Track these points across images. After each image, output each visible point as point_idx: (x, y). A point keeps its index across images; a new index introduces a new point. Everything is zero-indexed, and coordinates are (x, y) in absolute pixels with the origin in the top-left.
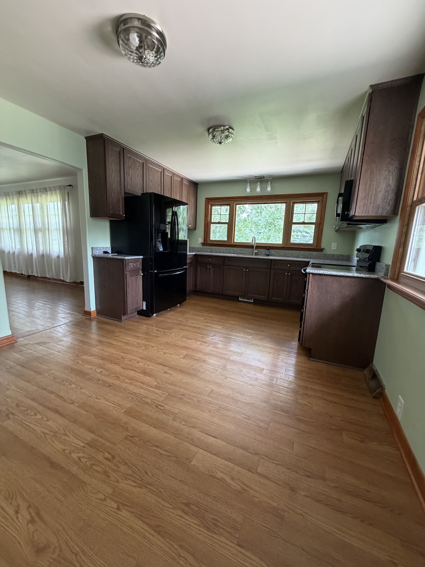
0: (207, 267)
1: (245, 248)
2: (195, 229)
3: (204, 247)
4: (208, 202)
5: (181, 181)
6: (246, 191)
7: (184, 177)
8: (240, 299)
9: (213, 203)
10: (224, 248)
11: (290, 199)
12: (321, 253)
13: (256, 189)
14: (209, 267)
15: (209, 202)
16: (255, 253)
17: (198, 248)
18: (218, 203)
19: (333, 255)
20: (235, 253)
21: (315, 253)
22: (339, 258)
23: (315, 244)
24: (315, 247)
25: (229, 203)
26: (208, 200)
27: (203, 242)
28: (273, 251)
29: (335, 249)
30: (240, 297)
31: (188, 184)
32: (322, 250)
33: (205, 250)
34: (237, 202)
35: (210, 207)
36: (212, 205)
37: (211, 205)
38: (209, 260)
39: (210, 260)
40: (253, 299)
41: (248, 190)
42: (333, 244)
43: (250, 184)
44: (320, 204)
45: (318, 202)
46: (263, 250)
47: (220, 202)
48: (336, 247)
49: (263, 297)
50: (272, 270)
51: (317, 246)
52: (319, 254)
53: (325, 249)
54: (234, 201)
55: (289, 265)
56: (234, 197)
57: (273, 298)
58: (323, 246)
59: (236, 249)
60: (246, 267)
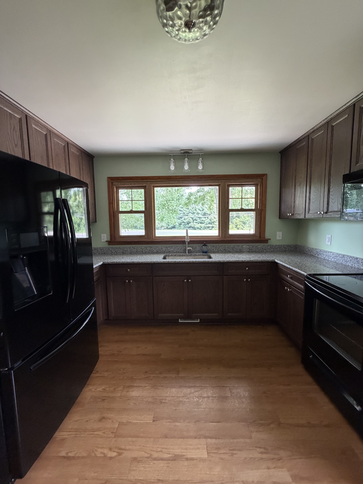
0: (125, 282)
1: (173, 244)
2: (96, 222)
3: (111, 246)
4: (112, 183)
5: (66, 147)
6: (170, 169)
7: (71, 142)
8: (180, 321)
9: (119, 184)
10: (143, 246)
11: (225, 181)
12: (265, 244)
14: (129, 282)
15: (114, 183)
16: (188, 250)
17: (102, 249)
18: (128, 185)
19: (280, 246)
21: (260, 245)
22: (286, 248)
23: (258, 235)
24: (258, 238)
25: (144, 185)
26: (112, 180)
27: (109, 240)
28: (210, 246)
29: (281, 238)
30: (179, 319)
31: (78, 154)
32: (266, 241)
33: (113, 251)
34: (156, 184)
35: (115, 190)
36: (118, 188)
37: (116, 187)
38: (127, 270)
39: (129, 270)
40: (199, 319)
41: (172, 168)
42: (278, 233)
43: (174, 160)
44: (259, 188)
45: (256, 185)
46: (198, 247)
47: (131, 183)
48: (281, 236)
49: (215, 314)
50: (224, 277)
51: (260, 237)
52: (264, 246)
53: (270, 239)
54: (151, 183)
55: (247, 268)
56: (151, 178)
57: (229, 314)
58: (267, 236)
59: (160, 246)
60: (186, 276)
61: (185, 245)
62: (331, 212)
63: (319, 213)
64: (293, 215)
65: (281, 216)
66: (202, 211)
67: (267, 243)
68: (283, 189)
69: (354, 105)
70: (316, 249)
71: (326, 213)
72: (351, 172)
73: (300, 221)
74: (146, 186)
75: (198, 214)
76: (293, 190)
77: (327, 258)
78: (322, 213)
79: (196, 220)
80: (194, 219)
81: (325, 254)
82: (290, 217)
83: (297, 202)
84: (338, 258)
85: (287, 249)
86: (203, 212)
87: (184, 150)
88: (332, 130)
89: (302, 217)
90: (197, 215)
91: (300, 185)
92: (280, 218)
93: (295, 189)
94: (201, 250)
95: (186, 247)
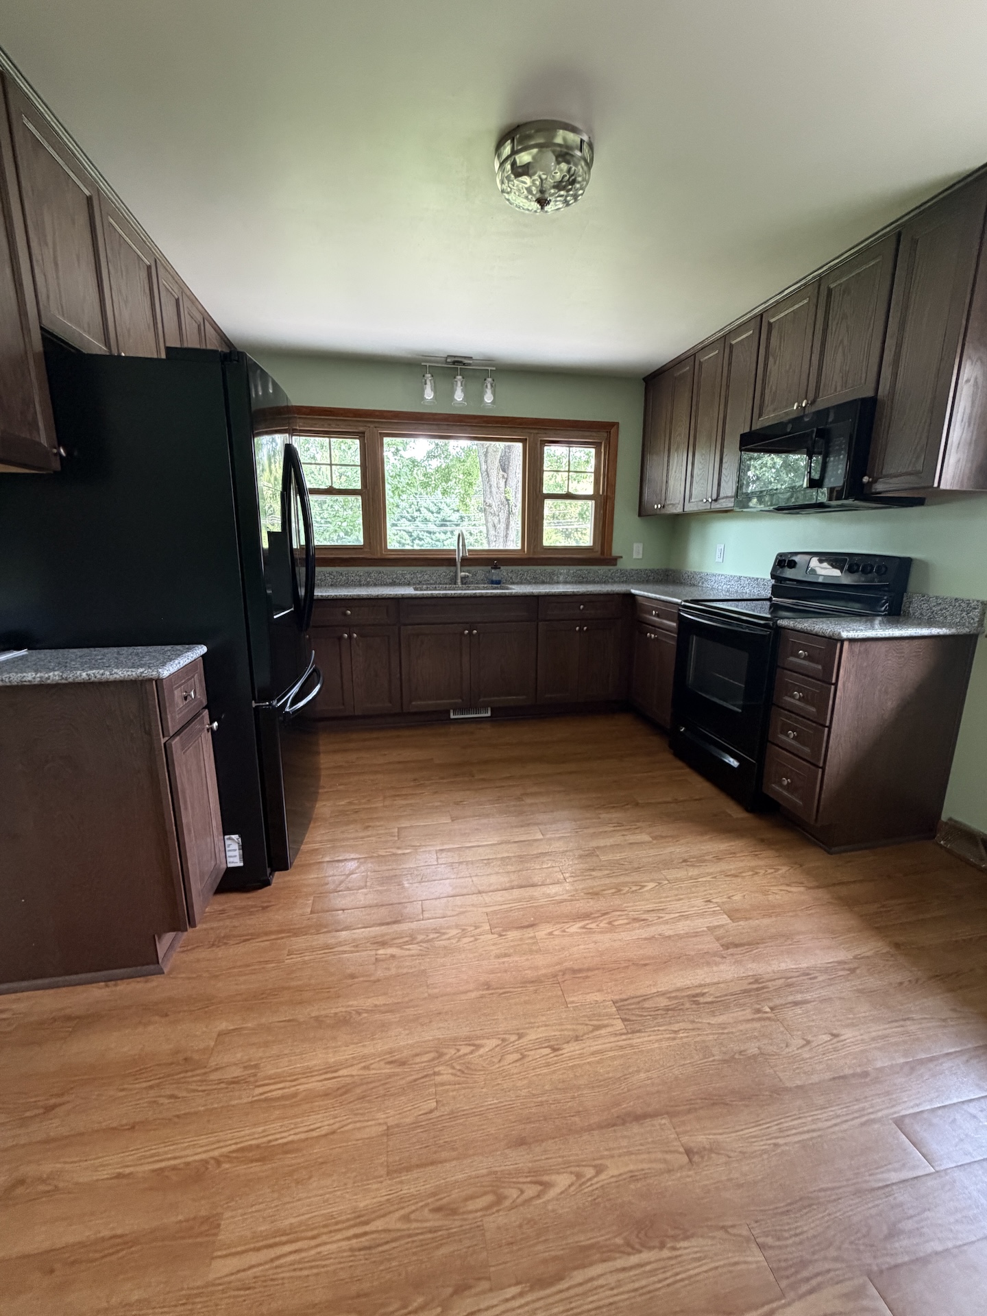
1: (429, 565)
6: (423, 398)
8: (452, 716)
10: (361, 570)
11: (536, 431)
12: (613, 567)
13: (453, 392)
16: (462, 578)
18: (323, 426)
19: (638, 572)
20: (398, 581)
21: (601, 570)
22: (649, 576)
23: (598, 548)
24: (598, 555)
25: (361, 429)
28: (505, 571)
29: (640, 557)
30: (452, 711)
32: (613, 561)
34: (388, 429)
38: (345, 614)
39: (349, 612)
40: (489, 709)
41: (429, 394)
42: (635, 545)
43: (432, 376)
44: (603, 450)
45: (597, 445)
46: (480, 571)
47: (329, 422)
48: (641, 552)
49: (521, 697)
50: (540, 623)
51: (602, 553)
52: (609, 570)
53: (621, 557)
54: (377, 425)
55: (582, 607)
56: (377, 413)
57: (548, 696)
58: (616, 550)
59: (399, 570)
60: (467, 623)
61: (452, 568)
62: (723, 498)
63: (705, 501)
64: (664, 507)
65: (643, 511)
66: (435, 515)
67: (615, 565)
68: (648, 457)
69: (762, 315)
70: (700, 573)
71: (716, 500)
72: (753, 429)
73: (676, 518)
74: (364, 433)
75: (426, 520)
76: (666, 459)
77: (716, 586)
78: (710, 500)
79: (420, 539)
80: (415, 534)
81: (713, 579)
82: (658, 512)
83: (671, 482)
84: (732, 582)
85: (651, 578)
86: (438, 515)
87: (455, 357)
88: (731, 352)
89: (679, 510)
90: (422, 526)
91: (677, 450)
92: (640, 515)
93: (669, 457)
94: (487, 578)
95: (456, 572)
